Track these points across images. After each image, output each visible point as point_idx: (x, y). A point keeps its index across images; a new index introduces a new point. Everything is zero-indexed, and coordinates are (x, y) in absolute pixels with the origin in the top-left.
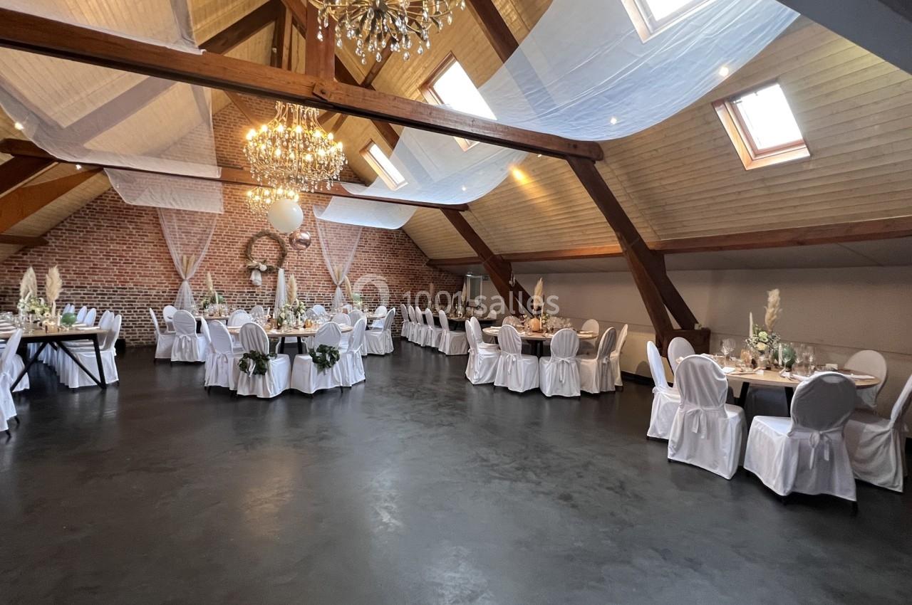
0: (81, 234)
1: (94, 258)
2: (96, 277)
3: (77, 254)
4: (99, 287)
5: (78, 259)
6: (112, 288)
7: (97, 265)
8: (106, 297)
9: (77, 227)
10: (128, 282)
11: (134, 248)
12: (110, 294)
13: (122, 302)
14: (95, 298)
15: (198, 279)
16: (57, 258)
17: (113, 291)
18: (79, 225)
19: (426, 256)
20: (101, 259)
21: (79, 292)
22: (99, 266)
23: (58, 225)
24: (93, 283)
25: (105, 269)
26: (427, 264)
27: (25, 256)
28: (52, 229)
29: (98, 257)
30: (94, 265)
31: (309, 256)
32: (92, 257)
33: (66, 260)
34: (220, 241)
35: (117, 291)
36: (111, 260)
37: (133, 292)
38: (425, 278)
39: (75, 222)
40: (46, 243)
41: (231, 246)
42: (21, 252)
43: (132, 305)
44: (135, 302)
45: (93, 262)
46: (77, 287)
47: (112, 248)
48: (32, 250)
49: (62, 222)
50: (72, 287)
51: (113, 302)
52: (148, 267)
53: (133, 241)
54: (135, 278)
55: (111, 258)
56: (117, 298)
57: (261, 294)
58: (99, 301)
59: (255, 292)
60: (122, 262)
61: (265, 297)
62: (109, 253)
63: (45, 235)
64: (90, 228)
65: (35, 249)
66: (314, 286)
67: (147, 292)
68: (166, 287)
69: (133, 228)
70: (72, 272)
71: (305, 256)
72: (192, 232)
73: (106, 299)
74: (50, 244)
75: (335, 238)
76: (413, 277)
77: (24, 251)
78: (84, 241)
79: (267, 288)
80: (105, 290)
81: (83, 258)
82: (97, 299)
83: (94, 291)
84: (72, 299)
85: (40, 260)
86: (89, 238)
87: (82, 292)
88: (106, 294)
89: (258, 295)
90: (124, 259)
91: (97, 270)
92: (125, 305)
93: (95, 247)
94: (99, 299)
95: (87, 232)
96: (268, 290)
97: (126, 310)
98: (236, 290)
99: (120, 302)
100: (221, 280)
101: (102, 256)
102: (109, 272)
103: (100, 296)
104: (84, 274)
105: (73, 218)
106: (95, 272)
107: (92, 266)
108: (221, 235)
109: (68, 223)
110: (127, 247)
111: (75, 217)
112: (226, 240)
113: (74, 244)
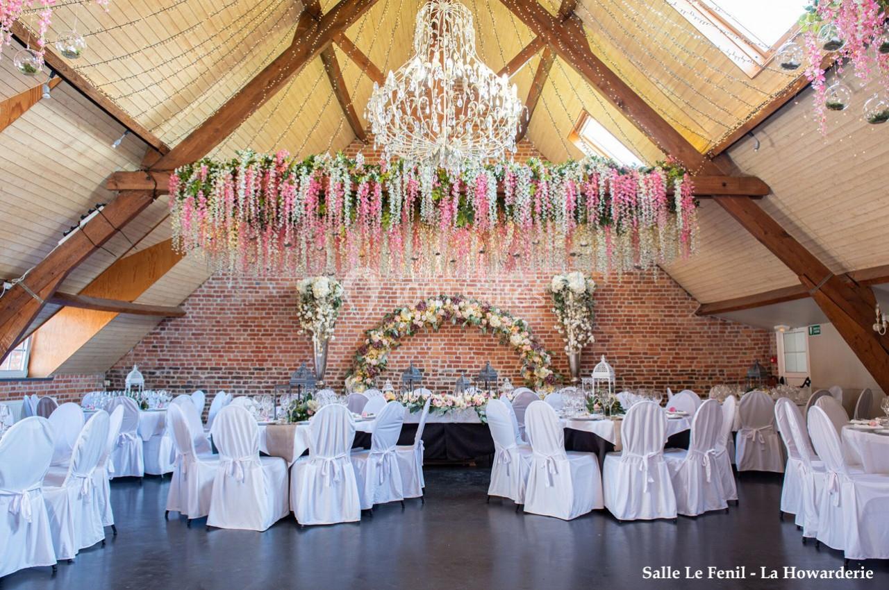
0: (219, 299)
1: (231, 330)
2: (232, 356)
3: (213, 326)
4: (234, 369)
5: (214, 332)
6: (248, 369)
7: (233, 339)
8: (242, 381)
9: (215, 292)
10: (267, 360)
11: (274, 313)
12: (246, 378)
13: (259, 388)
14: (230, 383)
16: (194, 332)
18: (216, 289)
19: (695, 300)
20: (238, 330)
21: (214, 375)
22: (235, 341)
23: (196, 291)
24: (228, 363)
25: (241, 343)
26: (697, 314)
27: (163, 332)
28: (190, 296)
29: (235, 328)
30: (230, 339)
32: (228, 328)
33: (202, 334)
35: (253, 374)
36: (249, 332)
37: (271, 374)
38: (695, 337)
39: (212, 285)
40: (182, 315)
41: (391, 304)
42: (160, 327)
45: (230, 335)
46: (212, 369)
47: (250, 315)
48: (169, 323)
49: (200, 286)
50: (207, 369)
51: (249, 387)
52: (289, 339)
53: (273, 305)
54: (274, 354)
55: (249, 329)
56: (254, 383)
57: (431, 373)
58: (234, 387)
60: (260, 333)
61: (438, 377)
62: (247, 322)
63: (182, 304)
64: (228, 292)
65: (173, 323)
69: (274, 288)
70: (208, 350)
73: (241, 384)
74: (187, 315)
75: (539, 281)
76: (673, 336)
77: (162, 324)
78: (221, 309)
79: (439, 364)
80: (241, 371)
81: (219, 330)
82: (232, 385)
83: (230, 373)
84: (206, 384)
85: (177, 336)
86: (226, 305)
87: (216, 375)
88: (241, 378)
90: (262, 329)
91: (233, 346)
93: (232, 316)
94: (235, 384)
95: (225, 296)
98: (397, 369)
101: (239, 328)
102: (245, 348)
103: (235, 381)
104: (220, 351)
105: (210, 280)
106: (231, 348)
107: (228, 340)
109: (206, 287)
110: (267, 314)
111: (213, 279)
113: (211, 313)
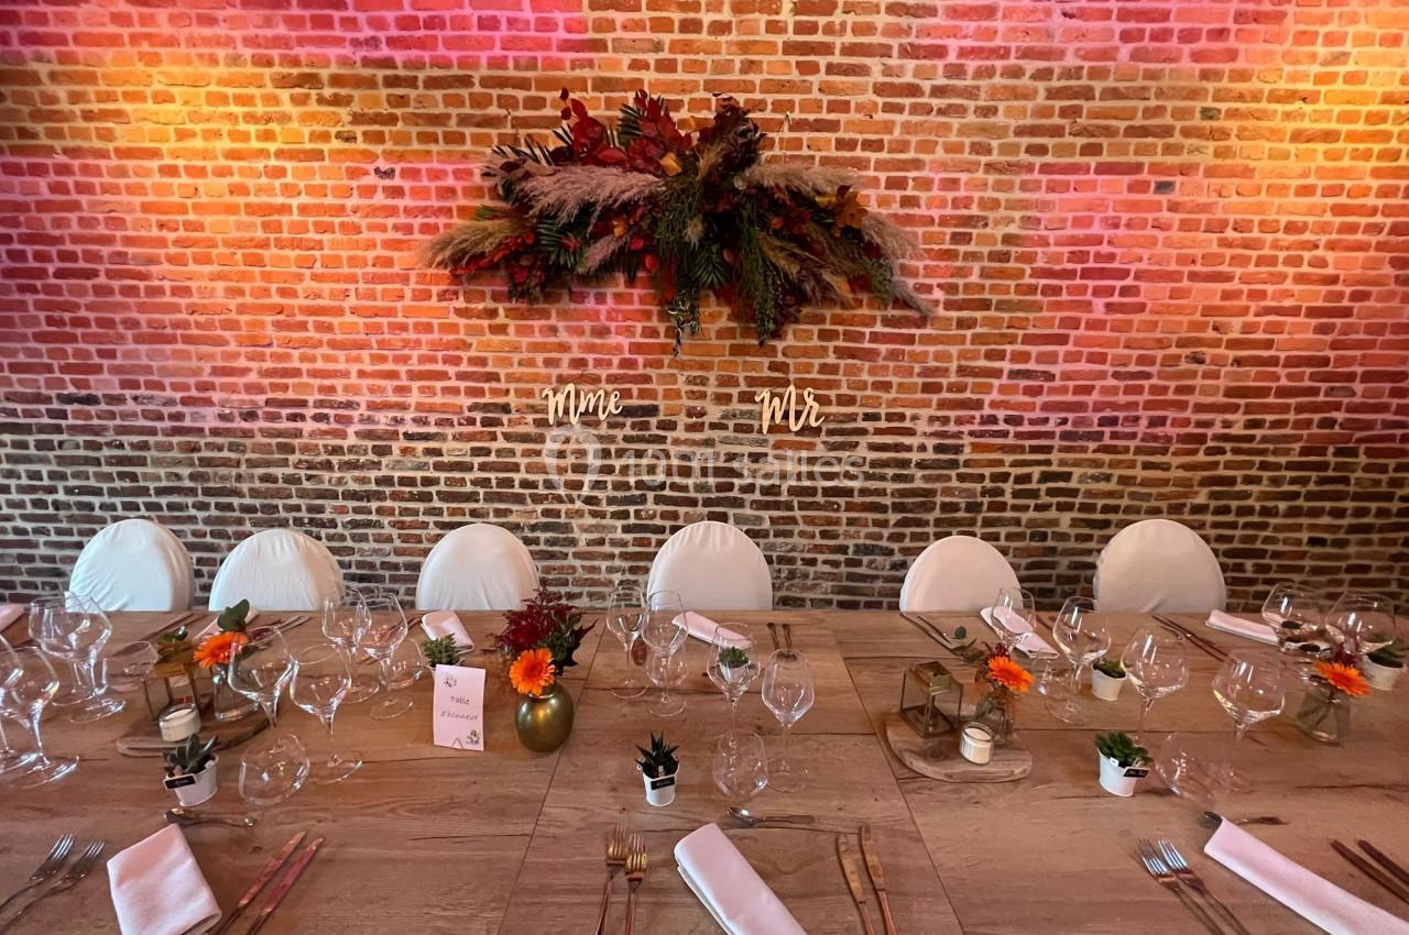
15: (382, 344)
17: (52, 414)
31: (952, 184)
34: (464, 120)
43: (133, 477)
44: (142, 462)
59: (653, 411)
66: (962, 371)
67: (178, 417)
68: (250, 388)
71: (925, 184)
72: (324, 73)
89: (672, 426)
92: (108, 477)
96: (723, 399)
97: (117, 501)
99: (87, 461)
100: (487, 346)
108: (465, 81)
112: (494, 110)
